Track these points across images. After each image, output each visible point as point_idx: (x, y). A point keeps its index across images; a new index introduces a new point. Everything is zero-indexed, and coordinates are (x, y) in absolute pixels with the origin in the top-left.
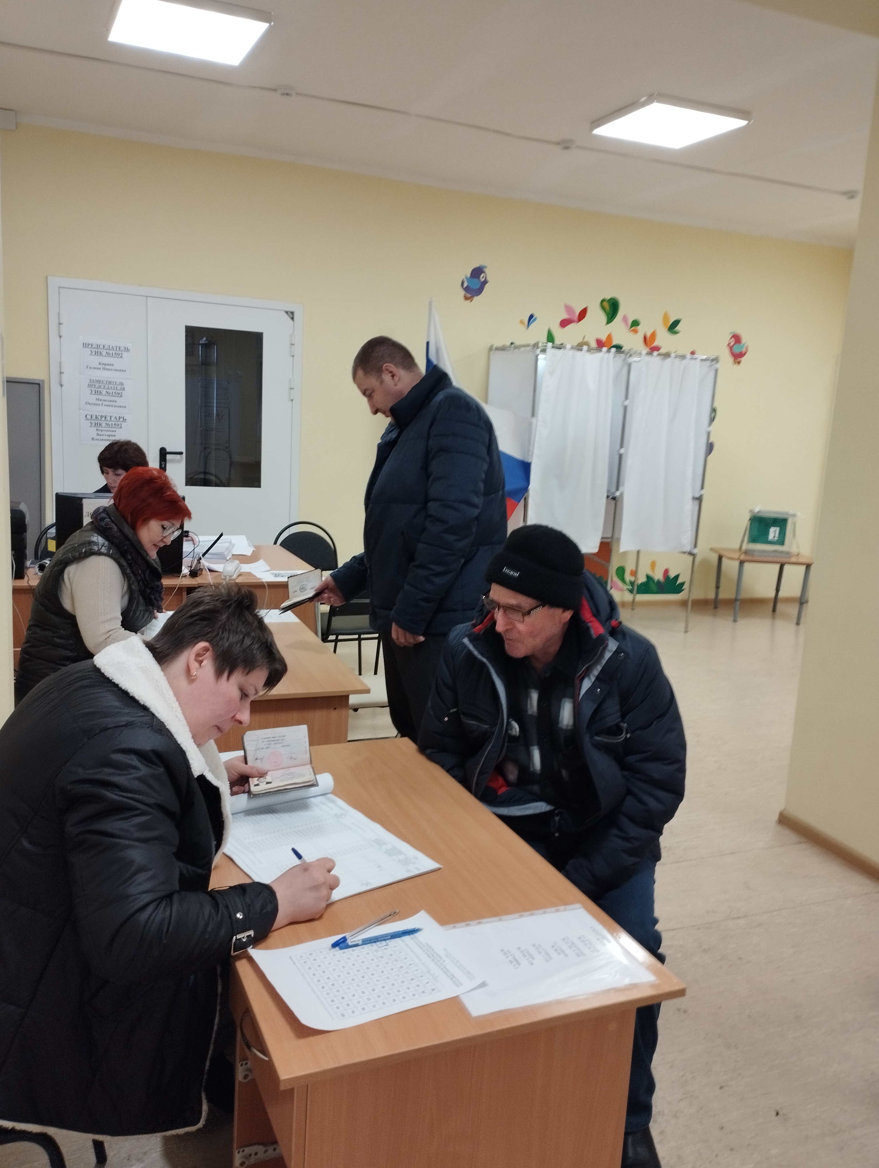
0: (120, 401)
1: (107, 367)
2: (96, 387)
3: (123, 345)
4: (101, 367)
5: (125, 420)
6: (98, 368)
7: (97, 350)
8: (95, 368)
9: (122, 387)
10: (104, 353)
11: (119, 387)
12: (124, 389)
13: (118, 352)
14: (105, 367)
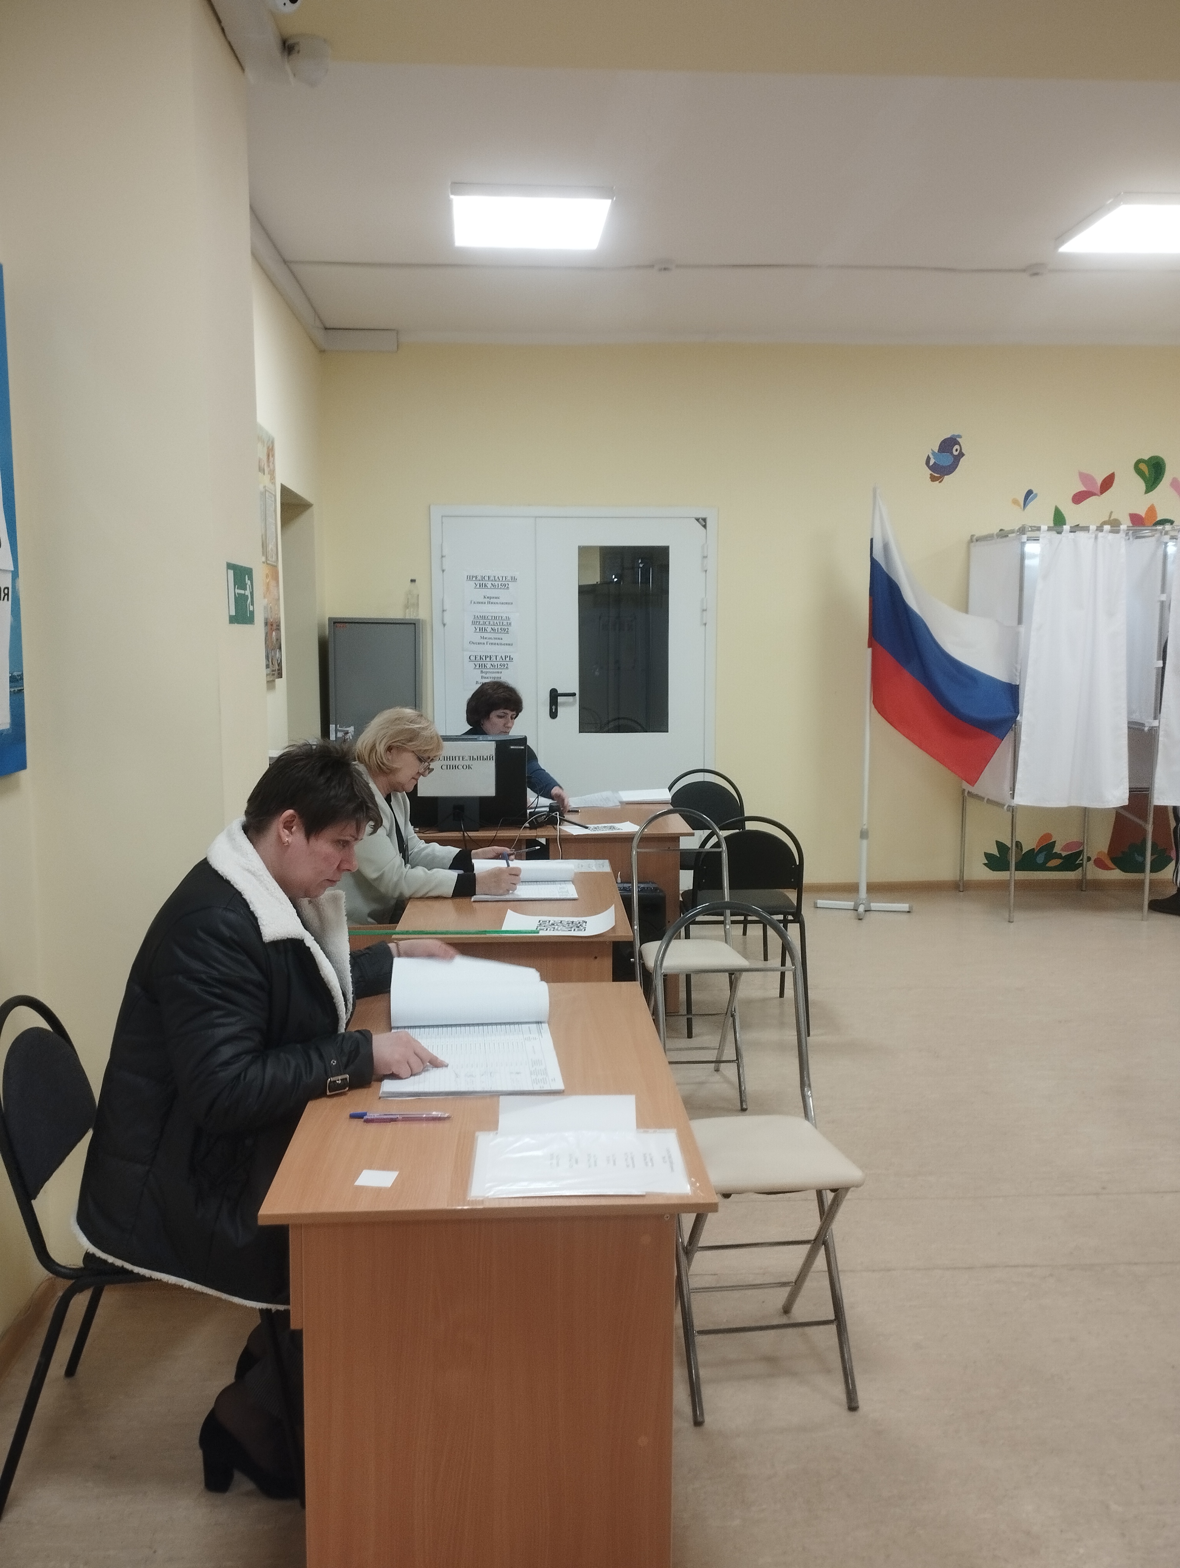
0: (506, 638)
1: (492, 600)
2: (481, 623)
3: (509, 575)
4: (486, 600)
5: (511, 659)
6: (482, 603)
7: (481, 582)
8: (479, 603)
9: (509, 622)
10: (489, 585)
11: (505, 623)
12: (510, 624)
13: (503, 583)
14: (490, 600)
